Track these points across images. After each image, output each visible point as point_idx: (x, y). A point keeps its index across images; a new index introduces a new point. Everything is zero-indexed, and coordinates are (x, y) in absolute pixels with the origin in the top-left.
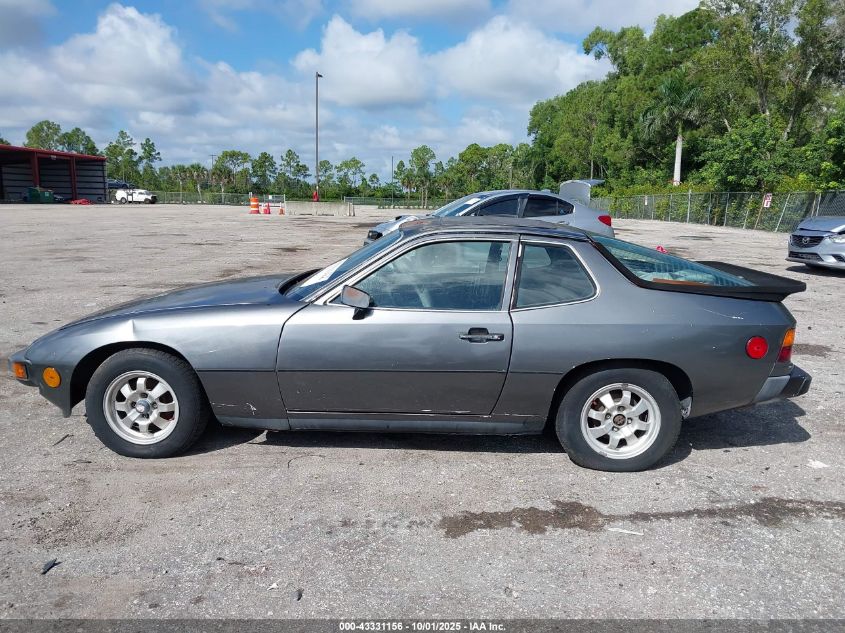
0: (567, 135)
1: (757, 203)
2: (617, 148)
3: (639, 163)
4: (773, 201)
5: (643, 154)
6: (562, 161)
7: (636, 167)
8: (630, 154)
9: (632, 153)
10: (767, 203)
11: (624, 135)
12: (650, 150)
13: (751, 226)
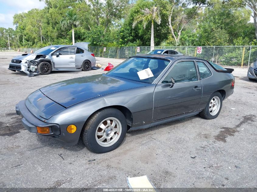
0: (31, 26)
1: (102, 50)
2: (52, 32)
3: (59, 37)
4: (106, 49)
5: (61, 34)
6: (29, 35)
7: (59, 38)
8: (56, 34)
9: (57, 34)
10: (105, 50)
11: (54, 28)
12: (63, 33)
13: (101, 57)
